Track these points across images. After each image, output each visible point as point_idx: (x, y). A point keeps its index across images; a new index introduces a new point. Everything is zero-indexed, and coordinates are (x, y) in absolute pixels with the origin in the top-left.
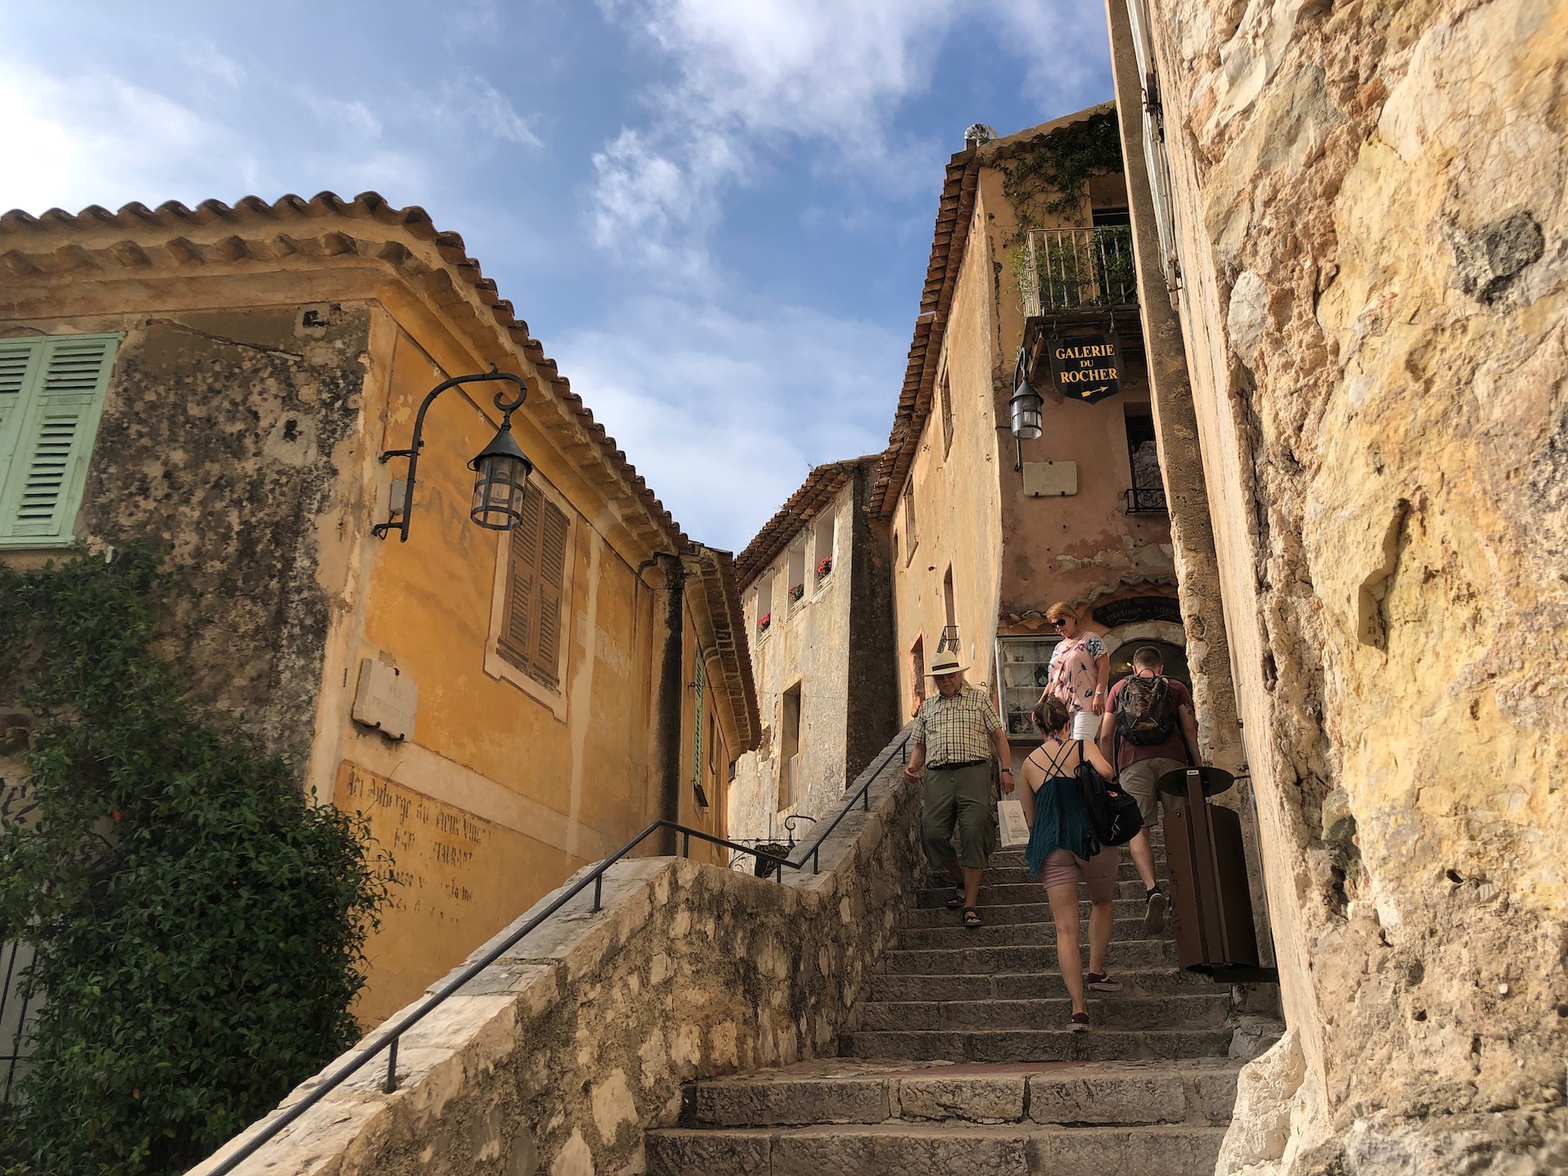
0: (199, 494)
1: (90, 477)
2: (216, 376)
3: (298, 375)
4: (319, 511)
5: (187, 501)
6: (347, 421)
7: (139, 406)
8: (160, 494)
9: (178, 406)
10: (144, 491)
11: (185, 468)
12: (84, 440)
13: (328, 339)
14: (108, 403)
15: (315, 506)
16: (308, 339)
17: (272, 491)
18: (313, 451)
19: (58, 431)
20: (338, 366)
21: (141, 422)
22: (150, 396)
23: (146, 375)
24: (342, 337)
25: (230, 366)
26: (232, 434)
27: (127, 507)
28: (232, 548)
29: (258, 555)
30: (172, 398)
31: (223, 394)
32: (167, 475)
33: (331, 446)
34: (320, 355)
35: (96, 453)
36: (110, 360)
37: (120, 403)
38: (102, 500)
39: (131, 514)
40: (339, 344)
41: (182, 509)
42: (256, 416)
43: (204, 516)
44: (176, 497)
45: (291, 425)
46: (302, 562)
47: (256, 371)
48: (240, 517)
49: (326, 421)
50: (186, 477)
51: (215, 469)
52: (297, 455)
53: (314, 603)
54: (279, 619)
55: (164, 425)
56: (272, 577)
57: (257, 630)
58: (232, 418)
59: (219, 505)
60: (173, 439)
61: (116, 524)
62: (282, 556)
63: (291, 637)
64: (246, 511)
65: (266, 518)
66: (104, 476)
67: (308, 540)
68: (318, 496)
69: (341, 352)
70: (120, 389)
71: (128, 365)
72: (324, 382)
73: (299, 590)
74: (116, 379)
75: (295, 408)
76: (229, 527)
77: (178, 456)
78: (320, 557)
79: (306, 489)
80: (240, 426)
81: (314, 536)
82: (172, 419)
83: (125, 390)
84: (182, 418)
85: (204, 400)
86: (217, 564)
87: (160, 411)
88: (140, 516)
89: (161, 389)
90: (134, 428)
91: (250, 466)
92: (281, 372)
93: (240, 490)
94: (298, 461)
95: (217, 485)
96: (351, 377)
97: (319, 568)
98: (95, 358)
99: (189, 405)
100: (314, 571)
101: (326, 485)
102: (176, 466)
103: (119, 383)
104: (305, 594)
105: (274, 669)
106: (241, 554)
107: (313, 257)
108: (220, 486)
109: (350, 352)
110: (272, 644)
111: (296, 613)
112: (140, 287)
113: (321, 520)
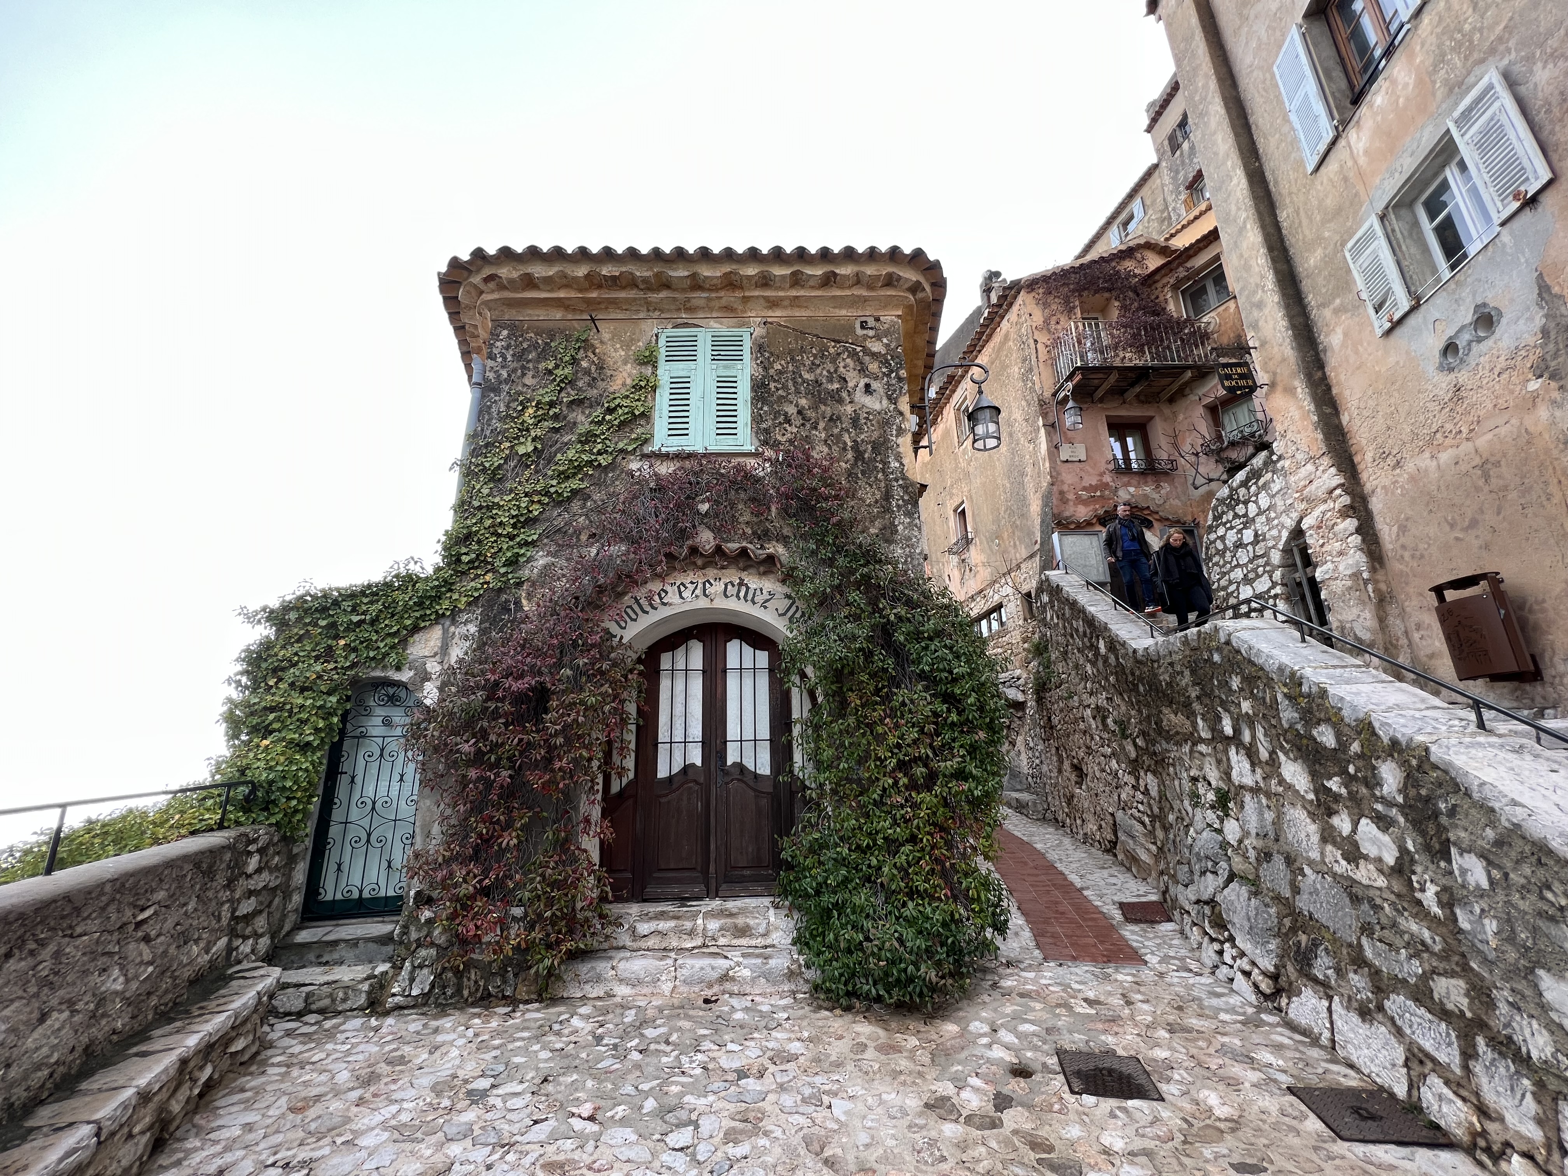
0: (821, 425)
1: (753, 412)
2: (815, 356)
3: (865, 357)
4: (897, 435)
5: (816, 428)
6: (901, 384)
8: (798, 423)
9: (796, 373)
10: (788, 421)
11: (810, 409)
12: (744, 391)
13: (878, 338)
14: (753, 370)
15: (895, 432)
16: (866, 337)
17: (866, 423)
18: (885, 402)
19: (726, 385)
20: (888, 353)
21: (775, 381)
22: (777, 366)
23: (772, 354)
24: (886, 336)
25: (821, 351)
26: (833, 390)
27: (780, 430)
28: (850, 455)
29: (867, 460)
30: (791, 368)
31: (821, 367)
32: (799, 412)
33: (896, 399)
34: (875, 346)
35: (752, 399)
36: (747, 344)
37: (760, 370)
38: (764, 426)
39: (783, 435)
40: (885, 340)
41: (814, 432)
42: (845, 380)
43: (828, 436)
44: (808, 425)
45: (867, 386)
46: (894, 464)
47: (839, 354)
48: (850, 437)
49: (888, 384)
50: (810, 414)
51: (828, 411)
52: (875, 403)
53: (907, 487)
54: (887, 496)
55: (791, 384)
56: (878, 472)
57: (876, 502)
58: (830, 380)
59: (836, 431)
61: (775, 440)
62: (881, 460)
63: (898, 506)
64: (853, 434)
65: (866, 439)
66: (762, 412)
67: (895, 452)
68: (895, 427)
69: (888, 345)
70: (758, 362)
71: (759, 348)
72: (881, 362)
73: (897, 480)
74: (754, 356)
75: (867, 376)
76: (845, 443)
77: (803, 402)
78: (904, 462)
79: (885, 424)
80: (836, 386)
81: (897, 450)
82: (794, 380)
83: (762, 362)
84: (800, 380)
85: (811, 370)
86: (843, 464)
87: (785, 375)
88: (789, 436)
89: (783, 363)
90: (772, 385)
91: (849, 409)
92: (853, 355)
93: (846, 422)
94: (877, 407)
95: (831, 419)
97: (905, 467)
98: (739, 343)
99: (803, 373)
100: (902, 469)
102: (804, 408)
103: (757, 358)
104: (901, 482)
105: (892, 524)
106: (856, 459)
107: (870, 287)
108: (834, 420)
109: (893, 345)
110: (887, 510)
111: (897, 492)
112: (762, 301)
113: (900, 440)
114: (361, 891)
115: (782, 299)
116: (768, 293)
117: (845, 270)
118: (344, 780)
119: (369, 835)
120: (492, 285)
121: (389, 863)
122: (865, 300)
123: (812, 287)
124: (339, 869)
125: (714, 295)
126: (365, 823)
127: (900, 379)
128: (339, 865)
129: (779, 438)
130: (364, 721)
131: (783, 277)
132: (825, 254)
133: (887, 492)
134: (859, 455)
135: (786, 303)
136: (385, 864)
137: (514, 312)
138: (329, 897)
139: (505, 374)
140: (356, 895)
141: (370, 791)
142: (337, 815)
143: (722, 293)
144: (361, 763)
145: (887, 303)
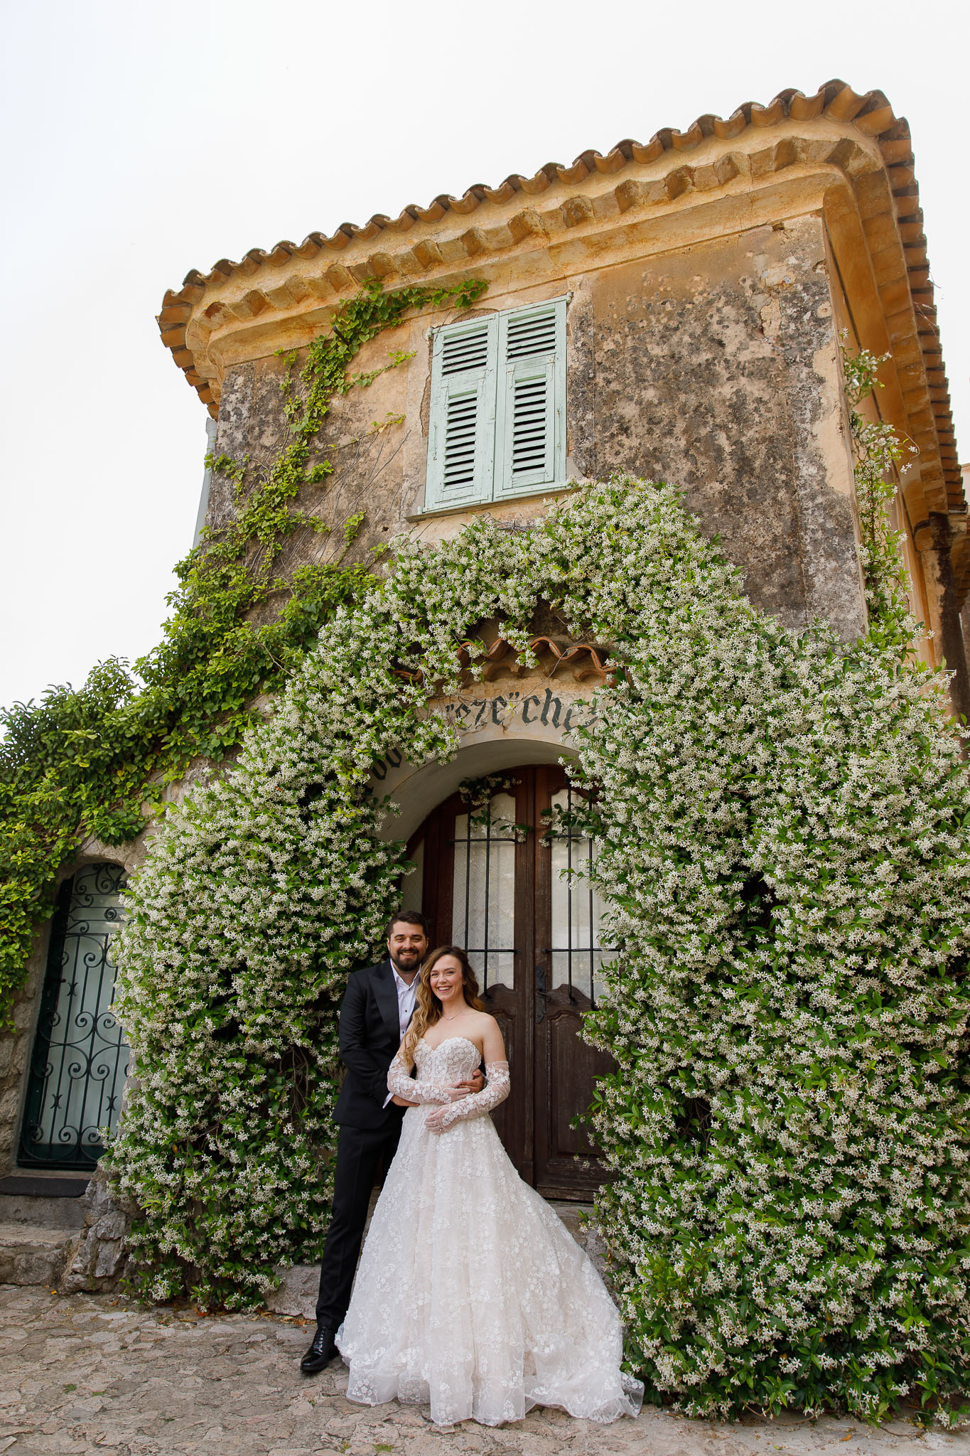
0: (681, 425)
1: (569, 426)
2: (670, 315)
3: (755, 297)
4: (813, 420)
5: (670, 433)
6: (821, 330)
7: (599, 356)
8: (641, 431)
9: (639, 350)
10: (625, 430)
11: (660, 403)
12: (556, 395)
13: (780, 257)
14: (569, 359)
15: (808, 415)
17: (756, 410)
19: (529, 392)
20: (797, 281)
21: (606, 369)
22: (609, 345)
23: (600, 327)
24: (793, 253)
25: (682, 304)
26: (700, 365)
27: (612, 447)
28: (729, 467)
29: (758, 471)
30: (630, 343)
31: (681, 330)
32: (643, 413)
33: (811, 357)
34: (774, 275)
35: (569, 404)
36: (562, 321)
37: (581, 355)
38: (587, 444)
39: (617, 453)
40: (792, 260)
41: (668, 440)
42: (721, 344)
43: (690, 444)
44: (657, 431)
46: (807, 470)
47: (710, 303)
48: (729, 438)
49: (799, 334)
50: (664, 411)
51: (692, 400)
53: (833, 508)
54: (796, 526)
55: (629, 368)
56: (777, 488)
57: (775, 540)
58: (695, 349)
59: (704, 432)
60: (640, 380)
61: (605, 464)
62: (784, 468)
63: (815, 542)
64: (734, 432)
65: (757, 436)
66: (583, 423)
67: (808, 450)
68: (809, 406)
69: (797, 268)
70: (579, 345)
71: (580, 323)
72: (785, 299)
73: (813, 498)
74: (573, 337)
76: (719, 450)
77: (650, 394)
78: (826, 463)
79: (793, 402)
80: (705, 356)
81: (814, 445)
82: (635, 361)
83: (583, 345)
84: (645, 360)
85: (664, 338)
86: (718, 486)
87: (621, 357)
88: (625, 453)
89: (617, 337)
90: (600, 377)
91: (726, 390)
92: (736, 299)
93: (722, 415)
95: (696, 413)
96: (815, 289)
97: (829, 474)
98: (547, 322)
99: (649, 347)
100: (824, 477)
101: (814, 393)
102: (650, 404)
103: (577, 339)
104: (820, 500)
105: (804, 574)
106: (739, 472)
107: (758, 175)
108: (702, 412)
109: (807, 265)
110: (795, 552)
111: (813, 520)
112: (581, 247)
113: (817, 428)
114: (80, 1134)
115: (610, 236)
116: (588, 231)
117: (706, 158)
118: (64, 989)
119: (90, 1062)
120: (217, 318)
121: (112, 1100)
122: (752, 199)
123: (657, 203)
124: (56, 1105)
125: (505, 257)
126: (85, 1046)
127: (819, 322)
128: (57, 1098)
129: (611, 459)
130: (83, 914)
131: (604, 199)
132: (667, 141)
133: (795, 519)
134: (744, 465)
135: (620, 240)
136: (106, 1104)
137: (249, 348)
138: (46, 1140)
139: (239, 436)
140: (73, 1141)
141: (90, 1006)
142: (58, 1035)
143: (517, 251)
144: (81, 968)
145: (793, 194)
